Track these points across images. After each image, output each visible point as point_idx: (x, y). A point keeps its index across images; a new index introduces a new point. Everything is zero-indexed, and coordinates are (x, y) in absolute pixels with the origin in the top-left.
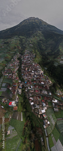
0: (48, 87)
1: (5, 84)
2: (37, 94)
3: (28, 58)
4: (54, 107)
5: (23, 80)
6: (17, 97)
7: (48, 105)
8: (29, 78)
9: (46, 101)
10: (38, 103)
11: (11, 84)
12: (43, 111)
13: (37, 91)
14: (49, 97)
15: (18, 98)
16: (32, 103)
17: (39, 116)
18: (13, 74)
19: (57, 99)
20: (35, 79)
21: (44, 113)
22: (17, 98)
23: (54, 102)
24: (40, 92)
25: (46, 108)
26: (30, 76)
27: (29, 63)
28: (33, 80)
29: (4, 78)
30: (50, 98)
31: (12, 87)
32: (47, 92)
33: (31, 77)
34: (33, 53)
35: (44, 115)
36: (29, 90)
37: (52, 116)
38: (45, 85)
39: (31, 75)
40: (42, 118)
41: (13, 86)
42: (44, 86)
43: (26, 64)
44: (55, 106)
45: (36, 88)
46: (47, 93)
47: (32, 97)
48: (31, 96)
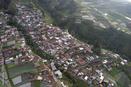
0: (90, 51)
1: (20, 76)
2: (84, 65)
3: (32, 19)
4: (107, 68)
5: (49, 57)
6: (62, 83)
7: (102, 70)
8: (59, 49)
9: (97, 67)
10: (92, 74)
11: (35, 71)
12: (102, 78)
13: (80, 61)
14: (97, 61)
15: (64, 83)
16: (86, 78)
17: (101, 85)
18: (24, 54)
19: (105, 59)
20: (68, 48)
21: (104, 79)
22: (63, 85)
23: (105, 64)
24: (86, 61)
25: (102, 74)
26: (58, 47)
27: (41, 27)
28: (65, 50)
29: (6, 68)
30: (99, 61)
31: (41, 74)
32: (92, 57)
33: (60, 46)
34: (34, 8)
35: (105, 81)
36: (70, 67)
37: (110, 77)
38: (85, 50)
39: (57, 44)
40: (105, 85)
41: (42, 72)
42: (85, 52)
43: (35, 30)
44: (107, 66)
45: (77, 58)
46: (94, 58)
47: (80, 71)
48: (78, 71)
